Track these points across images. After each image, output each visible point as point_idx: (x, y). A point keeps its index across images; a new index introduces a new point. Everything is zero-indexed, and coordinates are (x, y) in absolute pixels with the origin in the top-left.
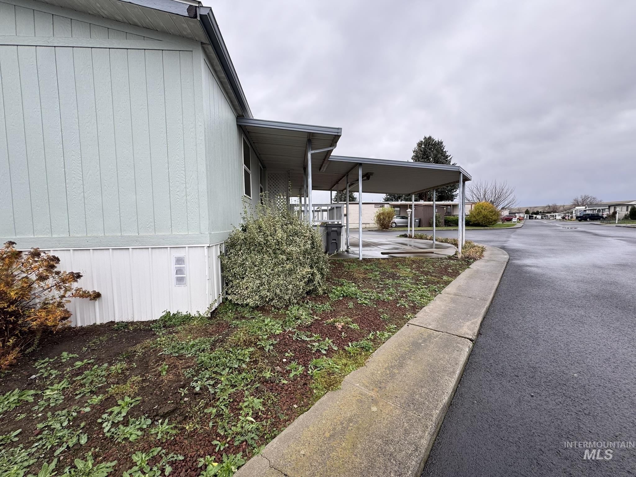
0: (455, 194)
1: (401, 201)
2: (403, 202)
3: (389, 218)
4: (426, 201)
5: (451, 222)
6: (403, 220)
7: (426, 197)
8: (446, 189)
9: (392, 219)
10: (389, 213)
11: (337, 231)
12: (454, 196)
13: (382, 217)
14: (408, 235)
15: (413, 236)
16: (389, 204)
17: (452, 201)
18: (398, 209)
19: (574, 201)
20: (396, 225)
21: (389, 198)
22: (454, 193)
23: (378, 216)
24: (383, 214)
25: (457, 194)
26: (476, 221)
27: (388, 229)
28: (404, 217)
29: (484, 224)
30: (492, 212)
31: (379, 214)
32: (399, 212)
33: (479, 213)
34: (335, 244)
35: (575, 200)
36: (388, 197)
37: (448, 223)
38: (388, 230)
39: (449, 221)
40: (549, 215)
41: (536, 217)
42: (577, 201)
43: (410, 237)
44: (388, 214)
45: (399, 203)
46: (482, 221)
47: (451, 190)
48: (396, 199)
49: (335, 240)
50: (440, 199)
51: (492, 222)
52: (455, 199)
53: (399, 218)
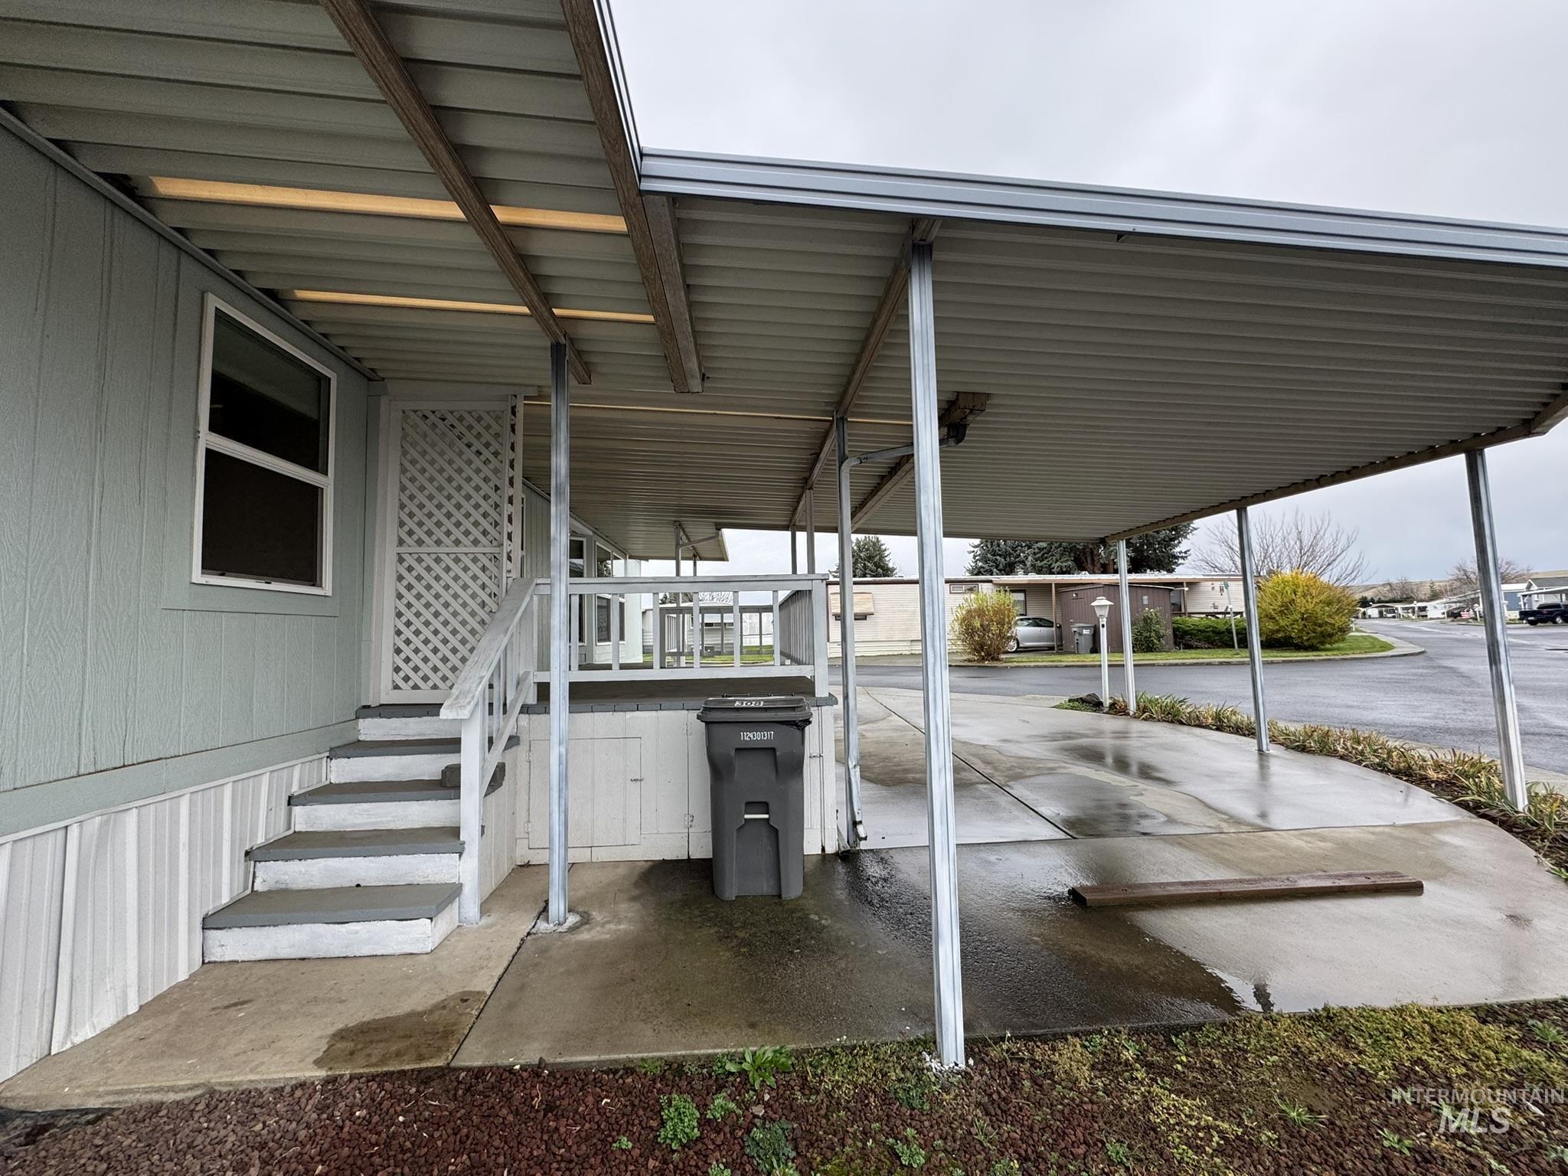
0: (1180, 552)
1: (1026, 573)
2: (1034, 577)
3: (1001, 623)
4: (1094, 573)
5: (1192, 634)
6: (1039, 629)
7: (1093, 560)
8: (1153, 537)
9: (1010, 628)
10: (1000, 609)
11: (774, 749)
12: (1177, 558)
13: (977, 623)
14: (1107, 702)
15: (1132, 707)
16: (991, 581)
17: (1170, 571)
18: (1020, 597)
19: (1457, 572)
20: (1018, 647)
21: (981, 567)
22: (1177, 550)
23: (964, 620)
24: (980, 612)
25: (1185, 553)
26: (1278, 631)
27: (998, 660)
28: (1041, 620)
29: (1308, 640)
30: (1329, 603)
31: (969, 612)
32: (1023, 604)
33: (1286, 609)
34: (764, 831)
35: (1459, 569)
36: (980, 564)
37: (1182, 637)
38: (996, 664)
39: (1186, 633)
40: (1399, 606)
41: (1364, 613)
42: (1465, 571)
43: (1117, 709)
44: (996, 613)
45: (1020, 578)
46: (1300, 631)
47: (1169, 542)
48: (1000, 570)
49: (764, 807)
50: (1136, 566)
51: (1331, 635)
52: (1178, 565)
53: (1026, 623)
